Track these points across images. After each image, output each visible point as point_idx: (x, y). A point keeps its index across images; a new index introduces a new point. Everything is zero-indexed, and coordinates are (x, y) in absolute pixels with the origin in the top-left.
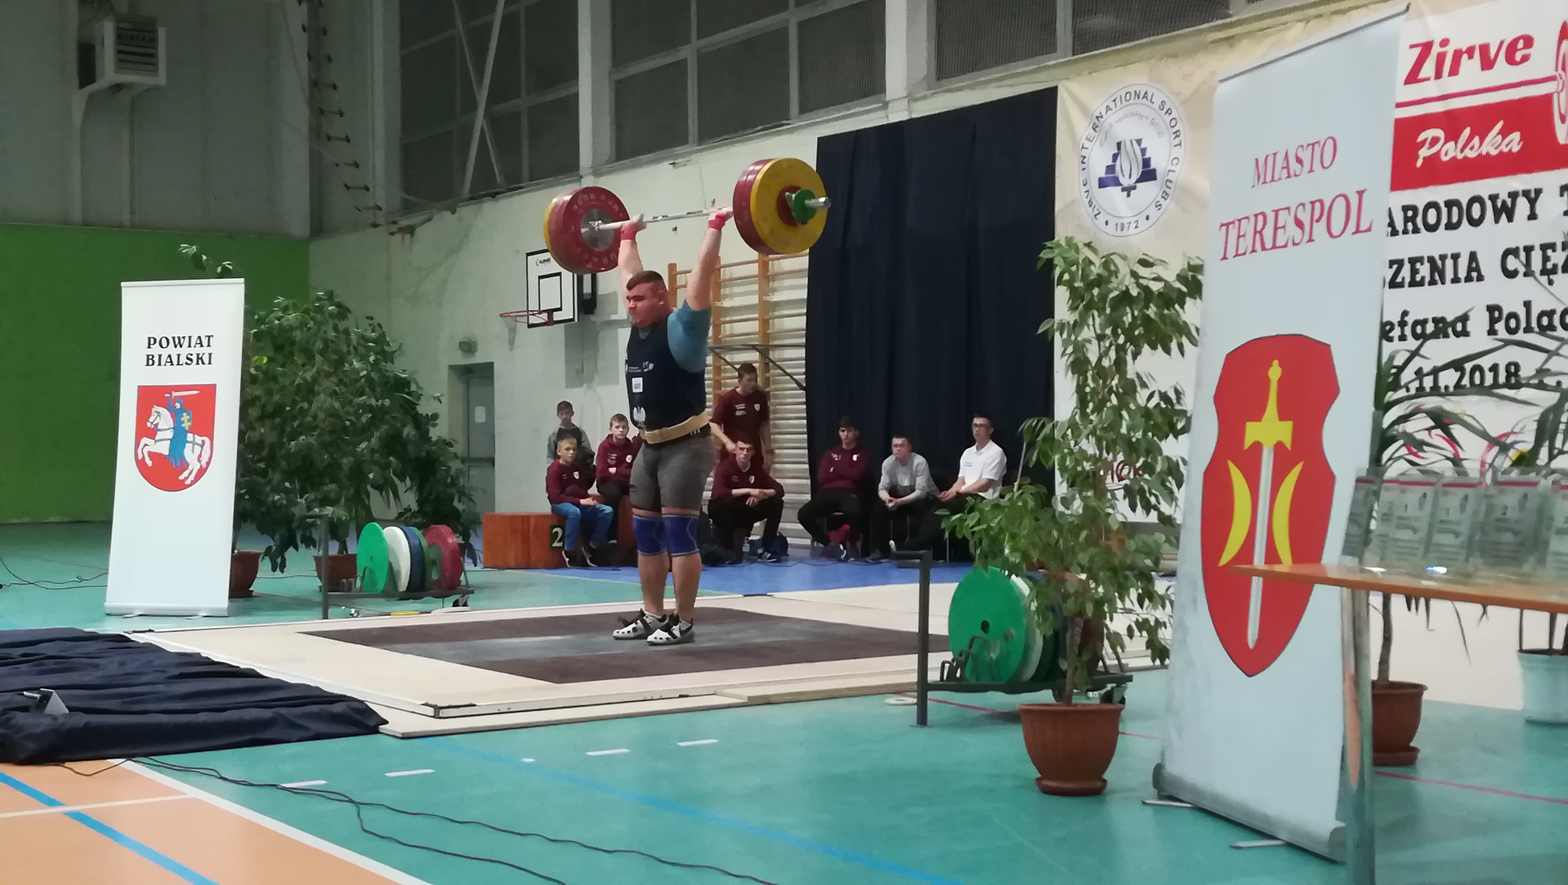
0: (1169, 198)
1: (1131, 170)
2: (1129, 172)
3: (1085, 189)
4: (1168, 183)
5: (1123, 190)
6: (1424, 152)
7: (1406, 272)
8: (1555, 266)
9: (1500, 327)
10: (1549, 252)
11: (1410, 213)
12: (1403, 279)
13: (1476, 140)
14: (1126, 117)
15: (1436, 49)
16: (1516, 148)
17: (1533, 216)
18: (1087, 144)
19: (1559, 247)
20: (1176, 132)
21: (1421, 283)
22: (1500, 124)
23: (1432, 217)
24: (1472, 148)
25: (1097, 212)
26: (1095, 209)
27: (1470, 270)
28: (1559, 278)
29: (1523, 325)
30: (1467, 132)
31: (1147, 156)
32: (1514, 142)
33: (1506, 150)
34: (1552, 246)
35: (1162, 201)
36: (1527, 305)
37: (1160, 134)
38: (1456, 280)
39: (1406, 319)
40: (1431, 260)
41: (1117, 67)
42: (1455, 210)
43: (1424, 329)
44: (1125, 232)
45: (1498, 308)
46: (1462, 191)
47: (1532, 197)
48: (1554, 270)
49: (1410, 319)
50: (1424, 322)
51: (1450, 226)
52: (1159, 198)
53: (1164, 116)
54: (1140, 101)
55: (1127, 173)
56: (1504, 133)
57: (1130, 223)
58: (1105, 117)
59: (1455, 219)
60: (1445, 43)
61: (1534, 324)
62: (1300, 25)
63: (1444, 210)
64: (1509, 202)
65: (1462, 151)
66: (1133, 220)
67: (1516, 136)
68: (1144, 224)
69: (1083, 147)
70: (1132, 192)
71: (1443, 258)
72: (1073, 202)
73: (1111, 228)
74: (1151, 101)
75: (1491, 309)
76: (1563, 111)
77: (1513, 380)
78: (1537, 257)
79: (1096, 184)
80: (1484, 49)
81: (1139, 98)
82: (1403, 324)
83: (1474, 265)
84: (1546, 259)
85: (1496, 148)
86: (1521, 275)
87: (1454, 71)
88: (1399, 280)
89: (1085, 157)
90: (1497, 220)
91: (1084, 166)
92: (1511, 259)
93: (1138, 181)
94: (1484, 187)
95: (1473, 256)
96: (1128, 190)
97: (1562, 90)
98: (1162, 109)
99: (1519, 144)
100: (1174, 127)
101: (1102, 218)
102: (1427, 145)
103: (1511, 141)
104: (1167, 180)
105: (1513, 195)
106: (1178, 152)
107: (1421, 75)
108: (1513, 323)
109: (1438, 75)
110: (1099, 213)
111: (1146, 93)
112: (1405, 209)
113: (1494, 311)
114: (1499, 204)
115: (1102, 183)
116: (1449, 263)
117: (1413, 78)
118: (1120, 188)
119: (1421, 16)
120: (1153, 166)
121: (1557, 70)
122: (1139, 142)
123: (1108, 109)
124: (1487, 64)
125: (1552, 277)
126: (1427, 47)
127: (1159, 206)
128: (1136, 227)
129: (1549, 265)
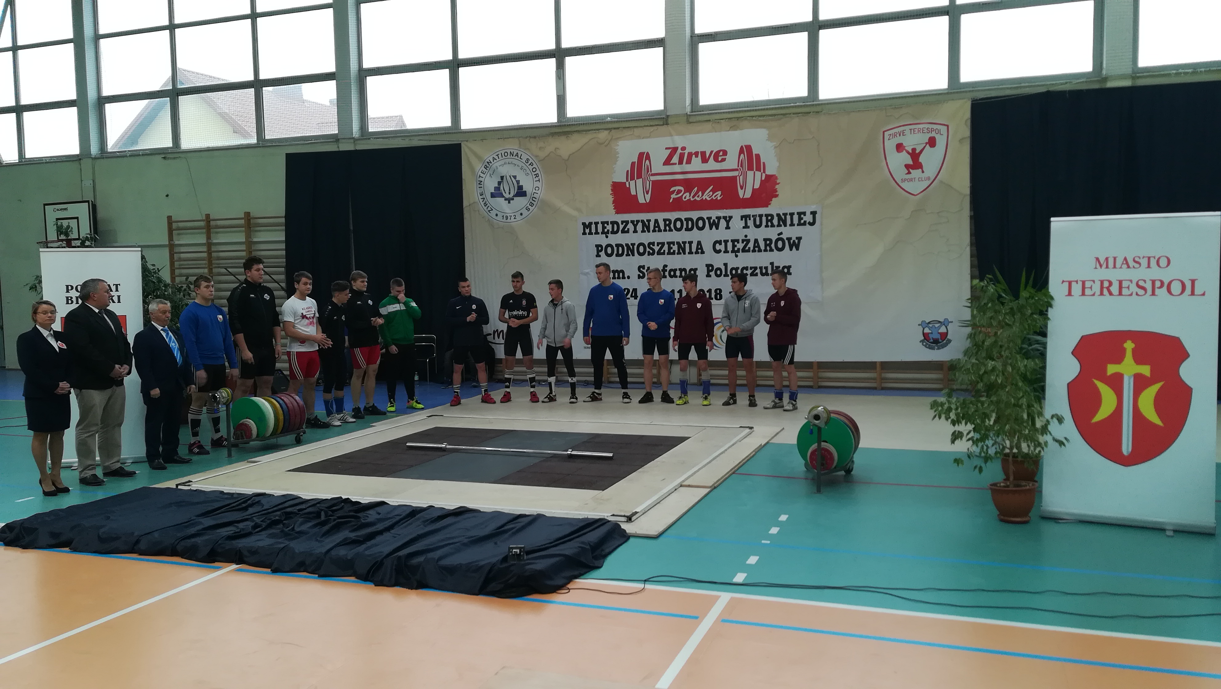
0: (534, 206)
1: (510, 190)
2: (508, 190)
3: (482, 197)
4: (534, 199)
5: (506, 200)
6: (673, 196)
7: (666, 248)
8: (739, 249)
9: (713, 273)
10: (736, 243)
11: (667, 222)
12: (664, 251)
13: (700, 192)
14: (505, 164)
15: (679, 151)
16: (719, 198)
17: (728, 228)
18: (482, 175)
19: (740, 241)
20: (536, 174)
21: (674, 253)
22: (712, 187)
23: (678, 225)
24: (698, 196)
25: (489, 209)
26: (489, 208)
27: (697, 249)
28: (740, 254)
29: (724, 273)
30: (696, 189)
31: (520, 184)
32: (718, 195)
33: (714, 198)
34: (738, 241)
35: (530, 207)
36: (726, 265)
37: (527, 174)
38: (691, 253)
39: (666, 268)
40: (678, 243)
41: (499, 139)
42: (690, 222)
43: (675, 273)
44: (509, 220)
45: (712, 266)
46: (694, 215)
47: (728, 219)
48: (738, 251)
49: (668, 269)
50: (675, 270)
51: (687, 229)
52: (528, 205)
53: (528, 166)
54: (514, 157)
55: (507, 192)
56: (714, 191)
57: (511, 216)
58: (493, 163)
59: (690, 227)
60: (684, 148)
61: (729, 273)
62: (606, 132)
63: (685, 223)
64: (716, 220)
65: (693, 197)
66: (512, 215)
67: (719, 193)
68: (519, 217)
69: (480, 176)
70: (511, 201)
71: (684, 243)
72: (474, 203)
73: (499, 218)
74: (520, 158)
75: (708, 266)
76: (741, 184)
77: (718, 296)
78: (730, 245)
79: (488, 196)
80: (703, 154)
81: (513, 156)
82: (664, 270)
83: (699, 247)
84: (734, 246)
85: (710, 197)
86: (722, 252)
87: (689, 162)
88: (662, 251)
89: (481, 181)
90: (711, 229)
91: (481, 186)
92: (717, 245)
93: (514, 196)
94: (705, 214)
95: (699, 243)
96: (509, 200)
97: (741, 175)
98: (528, 162)
99: (720, 196)
100: (535, 171)
101: (493, 213)
102: (675, 193)
103: (717, 195)
104: (533, 197)
105: (719, 218)
106: (537, 184)
107: (671, 162)
108: (719, 272)
109: (681, 162)
110: (492, 210)
111: (517, 153)
112: (665, 220)
113: (710, 267)
114: (712, 221)
115: (493, 195)
116: (687, 245)
117: (667, 162)
118: (504, 198)
119: (672, 136)
120: (524, 190)
121: (738, 166)
122: (515, 177)
123: (494, 159)
124: (705, 160)
125: (737, 254)
126: (675, 150)
127: (528, 209)
128: (515, 218)
129: (736, 249)
